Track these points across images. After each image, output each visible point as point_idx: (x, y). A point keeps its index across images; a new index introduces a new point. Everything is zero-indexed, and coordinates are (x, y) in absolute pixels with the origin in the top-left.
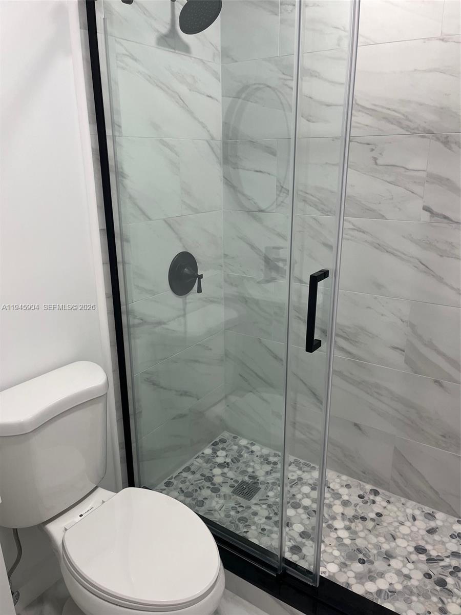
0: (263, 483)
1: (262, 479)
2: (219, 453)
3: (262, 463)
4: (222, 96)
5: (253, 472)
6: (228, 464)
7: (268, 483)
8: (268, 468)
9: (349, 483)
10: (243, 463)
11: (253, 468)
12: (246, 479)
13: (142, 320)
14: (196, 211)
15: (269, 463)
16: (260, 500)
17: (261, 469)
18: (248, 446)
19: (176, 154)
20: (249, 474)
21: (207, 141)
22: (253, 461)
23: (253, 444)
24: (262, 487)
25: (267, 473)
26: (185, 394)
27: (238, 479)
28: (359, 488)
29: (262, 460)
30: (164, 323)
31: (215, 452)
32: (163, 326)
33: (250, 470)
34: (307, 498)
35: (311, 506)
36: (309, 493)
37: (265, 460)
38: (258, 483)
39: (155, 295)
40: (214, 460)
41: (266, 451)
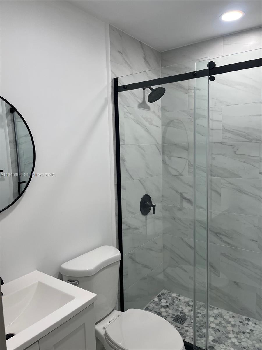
0: (188, 316)
1: (187, 314)
2: (162, 300)
3: (186, 306)
4: (162, 126)
5: (182, 310)
6: (168, 306)
7: (191, 316)
8: (190, 308)
9: (234, 315)
10: (176, 305)
11: (182, 308)
12: (179, 314)
13: (129, 226)
14: (151, 176)
15: (189, 306)
16: (188, 324)
17: (186, 309)
18: (177, 297)
19: (144, 151)
20: (180, 311)
21: (156, 145)
22: (181, 305)
23: (179, 296)
24: (188, 318)
25: (189, 311)
26: (146, 266)
27: (174, 314)
28: (239, 318)
29: (186, 304)
30: (138, 229)
31: (160, 300)
32: (137, 230)
33: (180, 309)
34: (213, 323)
35: (215, 327)
36: (213, 321)
37: (187, 304)
38: (185, 316)
39: (134, 214)
40: (160, 304)
41: (187, 299)
